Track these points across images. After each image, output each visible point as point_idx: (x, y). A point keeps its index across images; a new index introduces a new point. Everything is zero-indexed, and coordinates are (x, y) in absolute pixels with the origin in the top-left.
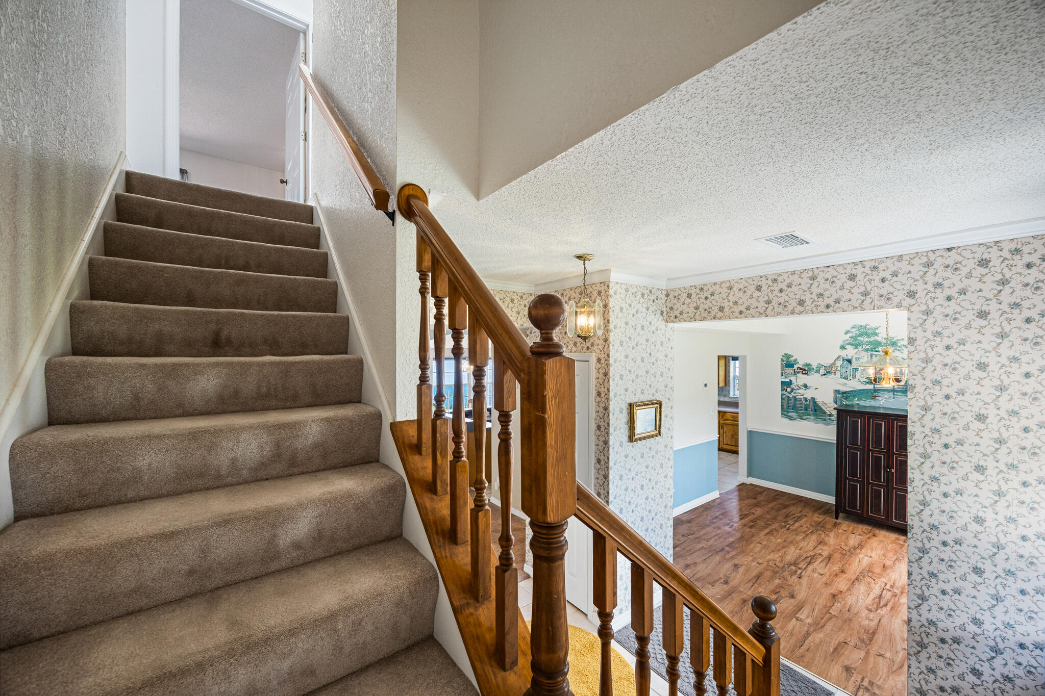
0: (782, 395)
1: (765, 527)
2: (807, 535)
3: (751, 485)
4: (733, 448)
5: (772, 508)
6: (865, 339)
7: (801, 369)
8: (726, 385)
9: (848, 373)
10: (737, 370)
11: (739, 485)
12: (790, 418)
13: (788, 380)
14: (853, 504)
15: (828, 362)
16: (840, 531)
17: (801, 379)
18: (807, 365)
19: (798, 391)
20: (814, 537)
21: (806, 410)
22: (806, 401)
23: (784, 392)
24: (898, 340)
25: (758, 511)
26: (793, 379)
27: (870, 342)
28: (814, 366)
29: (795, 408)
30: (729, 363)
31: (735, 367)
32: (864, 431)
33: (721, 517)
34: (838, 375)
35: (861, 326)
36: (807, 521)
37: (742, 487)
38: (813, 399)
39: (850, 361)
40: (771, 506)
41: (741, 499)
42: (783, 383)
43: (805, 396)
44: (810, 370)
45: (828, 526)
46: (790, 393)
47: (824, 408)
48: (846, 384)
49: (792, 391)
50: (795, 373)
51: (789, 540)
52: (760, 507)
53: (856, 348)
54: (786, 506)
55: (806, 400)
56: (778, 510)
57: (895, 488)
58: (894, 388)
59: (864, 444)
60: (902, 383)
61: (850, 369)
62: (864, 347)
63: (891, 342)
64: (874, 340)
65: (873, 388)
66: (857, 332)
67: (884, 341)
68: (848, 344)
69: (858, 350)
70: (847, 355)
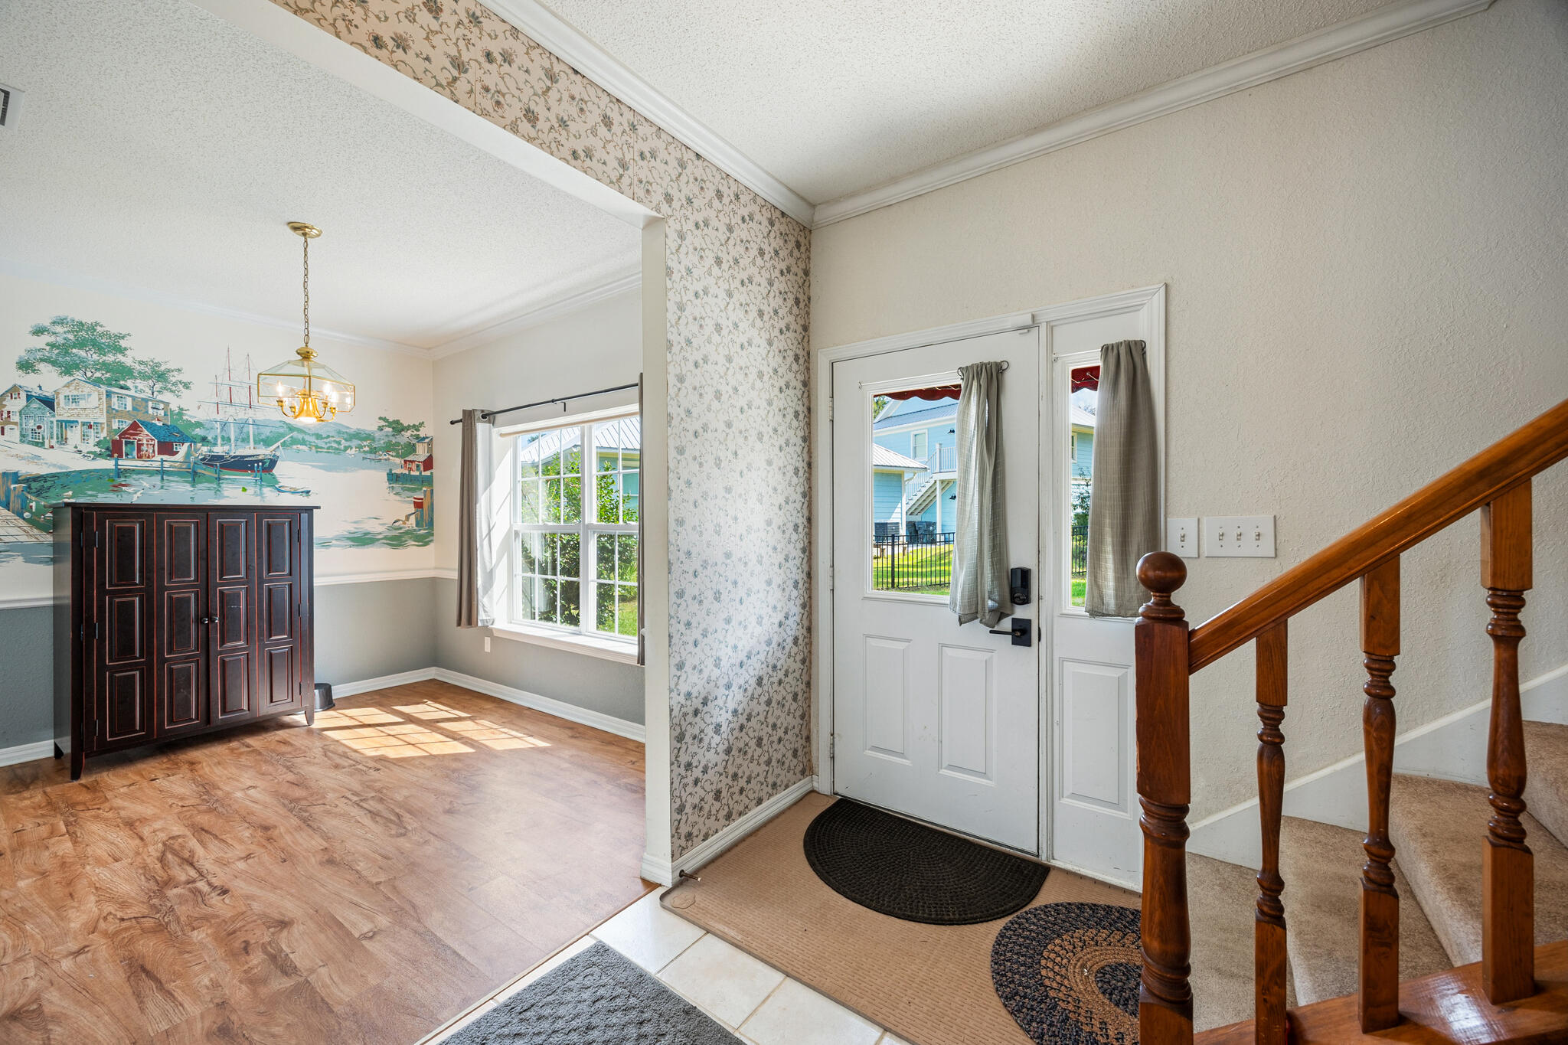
6: (88, 355)
9: (44, 432)
14: (122, 726)
24: (170, 371)
27: (104, 364)
32: (150, 548)
34: (14, 434)
35: (81, 324)
39: (48, 402)
48: (37, 457)
53: (67, 373)
57: (221, 653)
58: (162, 467)
59: (150, 579)
60: (179, 457)
61: (52, 422)
62: (89, 374)
63: (154, 372)
64: (114, 362)
65: (114, 467)
66: (71, 336)
67: (137, 367)
68: (42, 360)
69: (72, 378)
70: (40, 387)
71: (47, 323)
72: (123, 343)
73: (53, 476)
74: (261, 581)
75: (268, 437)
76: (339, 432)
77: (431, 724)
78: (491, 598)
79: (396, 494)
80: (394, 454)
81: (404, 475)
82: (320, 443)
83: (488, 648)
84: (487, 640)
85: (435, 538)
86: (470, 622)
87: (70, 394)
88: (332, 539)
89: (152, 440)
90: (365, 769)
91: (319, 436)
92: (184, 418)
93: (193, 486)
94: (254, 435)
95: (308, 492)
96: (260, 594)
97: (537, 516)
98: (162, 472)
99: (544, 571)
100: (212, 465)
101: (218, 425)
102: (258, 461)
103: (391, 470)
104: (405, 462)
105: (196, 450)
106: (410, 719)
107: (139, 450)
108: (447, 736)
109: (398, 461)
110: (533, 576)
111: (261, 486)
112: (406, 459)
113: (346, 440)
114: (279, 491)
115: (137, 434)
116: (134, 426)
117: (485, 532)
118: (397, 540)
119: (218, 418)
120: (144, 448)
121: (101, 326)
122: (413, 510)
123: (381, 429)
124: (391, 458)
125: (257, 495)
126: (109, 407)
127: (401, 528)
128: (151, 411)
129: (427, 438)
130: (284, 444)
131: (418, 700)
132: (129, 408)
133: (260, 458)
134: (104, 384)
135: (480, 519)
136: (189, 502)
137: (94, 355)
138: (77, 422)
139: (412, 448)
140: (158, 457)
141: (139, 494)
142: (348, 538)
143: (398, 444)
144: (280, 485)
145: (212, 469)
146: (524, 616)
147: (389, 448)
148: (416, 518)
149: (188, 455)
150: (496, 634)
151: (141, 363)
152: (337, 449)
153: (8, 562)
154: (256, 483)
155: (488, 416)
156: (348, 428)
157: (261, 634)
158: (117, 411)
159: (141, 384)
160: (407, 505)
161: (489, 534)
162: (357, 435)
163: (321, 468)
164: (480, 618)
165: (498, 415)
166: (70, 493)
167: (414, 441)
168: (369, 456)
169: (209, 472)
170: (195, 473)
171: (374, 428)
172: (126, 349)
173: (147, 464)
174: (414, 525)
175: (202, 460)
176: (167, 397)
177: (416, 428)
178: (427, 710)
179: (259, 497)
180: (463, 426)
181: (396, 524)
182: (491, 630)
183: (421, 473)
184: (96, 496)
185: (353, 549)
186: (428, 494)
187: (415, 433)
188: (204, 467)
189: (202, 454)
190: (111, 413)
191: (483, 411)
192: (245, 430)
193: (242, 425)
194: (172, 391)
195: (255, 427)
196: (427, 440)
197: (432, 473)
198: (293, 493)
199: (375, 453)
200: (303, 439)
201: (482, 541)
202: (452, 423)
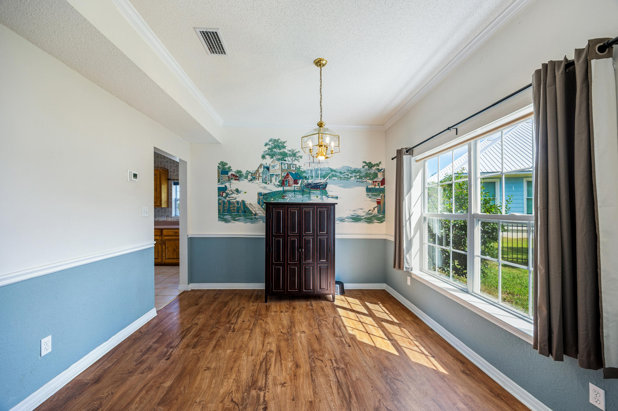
0: (219, 200)
1: (210, 339)
2: (252, 330)
3: (192, 291)
4: (174, 261)
5: (214, 310)
6: (277, 151)
7: (234, 175)
8: (168, 207)
9: (267, 179)
10: (178, 193)
11: (180, 295)
12: (226, 221)
13: (223, 186)
14: (277, 286)
15: (253, 169)
16: (273, 313)
17: (234, 185)
18: (239, 172)
19: (232, 196)
20: (258, 330)
21: (238, 212)
22: (238, 204)
23: (221, 197)
24: (297, 152)
25: (201, 319)
26: (227, 184)
27: (281, 153)
28: (244, 172)
29: (229, 211)
30: (171, 187)
31: (176, 191)
32: (285, 220)
33: (156, 345)
34: (261, 180)
35: (275, 140)
36: (246, 313)
37: (184, 296)
38: (243, 201)
39: (268, 168)
40: (212, 308)
41: (182, 310)
42: (219, 189)
43: (237, 200)
44: (241, 176)
45: (263, 312)
46: (225, 198)
47: (251, 209)
48: (265, 187)
49: (227, 196)
50: (229, 179)
51: (238, 346)
52: (203, 312)
53: (272, 158)
54: (226, 304)
55: (238, 202)
56: (220, 310)
57: (304, 264)
58: (295, 189)
59: (285, 231)
60: (299, 185)
61: (269, 175)
62: (277, 157)
63: (293, 153)
64: (283, 152)
65: (282, 190)
66: (273, 145)
67: (289, 152)
68: (267, 154)
69: (273, 159)
70: (266, 163)
71: (268, 142)
72: (285, 145)
73: (269, 193)
74: (317, 236)
75: (324, 175)
76: (348, 170)
77: (379, 321)
78: (410, 256)
79: (370, 197)
80: (369, 178)
81: (373, 188)
82: (342, 176)
83: (409, 283)
84: (409, 278)
85: (386, 219)
86: (400, 267)
87: (273, 165)
88: (346, 218)
89: (292, 179)
90: (344, 342)
91: (341, 173)
92: (301, 170)
93: (303, 196)
94: (320, 174)
95: (337, 197)
96: (317, 241)
97: (437, 209)
98: (294, 191)
99: (441, 244)
100: (308, 187)
101: (310, 172)
102: (321, 185)
103: (367, 186)
104: (373, 182)
105: (304, 182)
106: (371, 314)
107: (289, 183)
108: (385, 335)
109: (370, 182)
110: (434, 245)
111: (322, 195)
112: (374, 180)
113: (350, 173)
114: (328, 197)
115: (288, 177)
116: (288, 174)
117: (407, 217)
118: (369, 220)
119: (310, 168)
120: (290, 182)
121: (280, 140)
122: (376, 205)
123: (363, 167)
124: (367, 180)
125: (321, 199)
126: (282, 168)
127: (371, 214)
128: (292, 168)
129: (382, 169)
130: (329, 177)
131: (376, 301)
132: (286, 168)
133: (322, 183)
134: (280, 160)
135: (405, 209)
136: (301, 202)
137: (278, 150)
138: (274, 174)
139: (376, 175)
140: (293, 186)
141: (288, 199)
142: (351, 218)
143: (370, 173)
144: (328, 194)
145: (308, 189)
146: (429, 269)
147: (367, 175)
148: (378, 209)
149: (301, 184)
150: (413, 276)
151: (290, 151)
152: (347, 178)
153: (259, 222)
154: (321, 194)
155: (410, 151)
156: (351, 168)
157: (317, 258)
158: (283, 169)
159: (289, 159)
160: (373, 203)
161: (410, 218)
162: (355, 171)
163: (341, 186)
164: (405, 266)
165: (414, 149)
166: (273, 199)
167: (377, 172)
168: (359, 180)
169: (306, 190)
170: (303, 191)
171: (361, 167)
172: (286, 147)
173: (291, 188)
174: (377, 213)
175: (305, 185)
176: (296, 162)
177: (378, 165)
178: (379, 310)
179: (321, 200)
180: (397, 159)
181: (370, 212)
182: (411, 274)
183: (380, 187)
184: (278, 200)
185: (353, 223)
186: (383, 197)
187: (378, 167)
188: (306, 188)
189: (305, 183)
190: (282, 170)
191: (406, 148)
192: (317, 173)
193: (317, 170)
194: (297, 160)
195: (321, 171)
196: (382, 171)
197: (384, 187)
198: (332, 198)
199: (361, 179)
200: (336, 174)
201: (406, 222)
202: (393, 159)
